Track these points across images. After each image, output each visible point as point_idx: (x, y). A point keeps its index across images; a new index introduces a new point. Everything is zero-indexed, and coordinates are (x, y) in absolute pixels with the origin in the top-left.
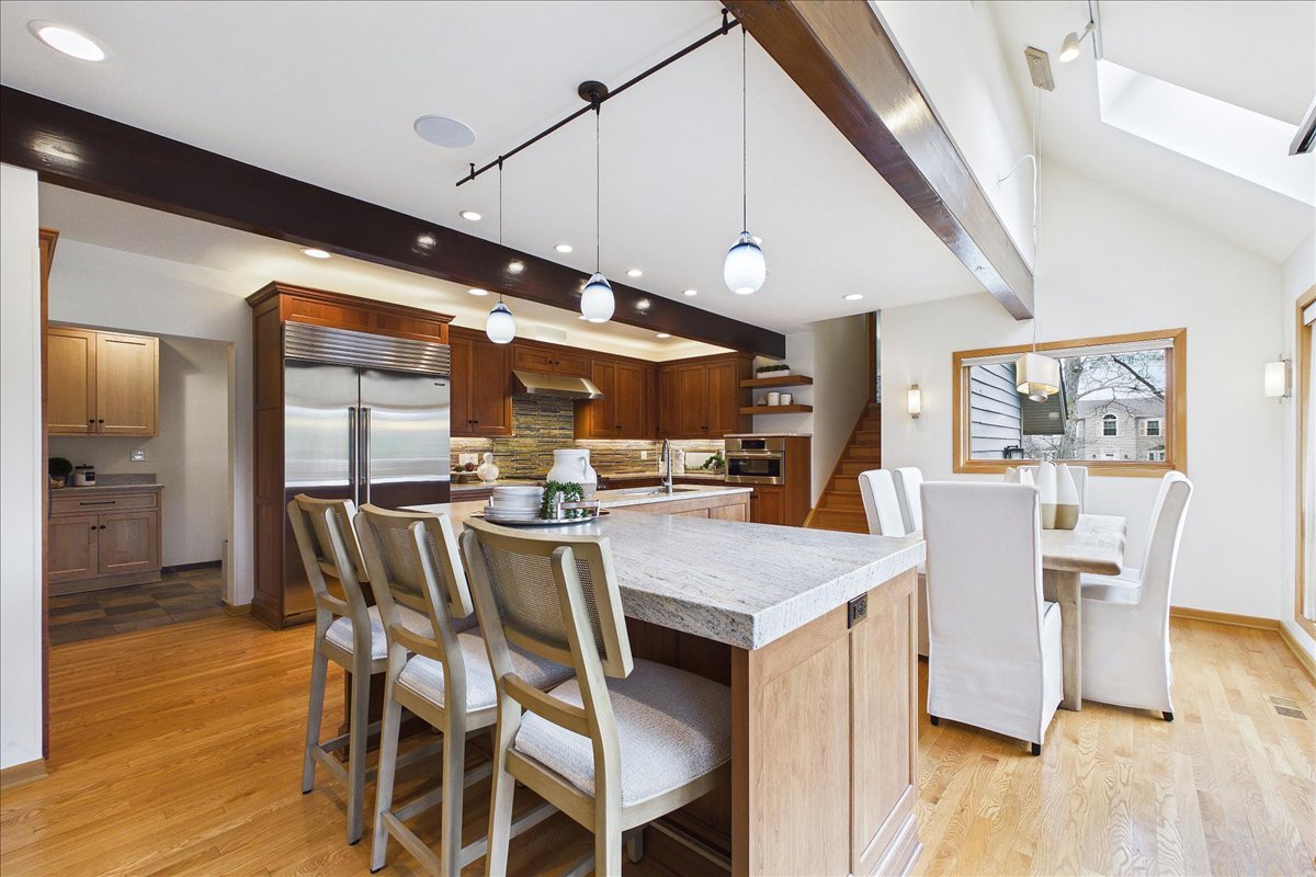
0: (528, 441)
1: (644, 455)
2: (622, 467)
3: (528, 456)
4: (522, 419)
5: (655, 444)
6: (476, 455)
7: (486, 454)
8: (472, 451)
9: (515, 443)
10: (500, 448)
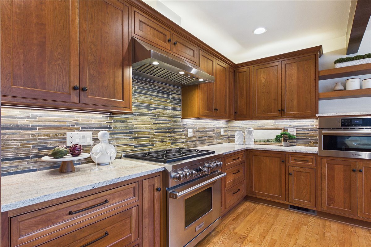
0: (147, 119)
1: (222, 132)
2: (211, 141)
3: (147, 133)
4: (141, 98)
5: (227, 124)
6: (90, 134)
7: (101, 133)
8: (84, 129)
9: (133, 122)
10: (119, 125)
